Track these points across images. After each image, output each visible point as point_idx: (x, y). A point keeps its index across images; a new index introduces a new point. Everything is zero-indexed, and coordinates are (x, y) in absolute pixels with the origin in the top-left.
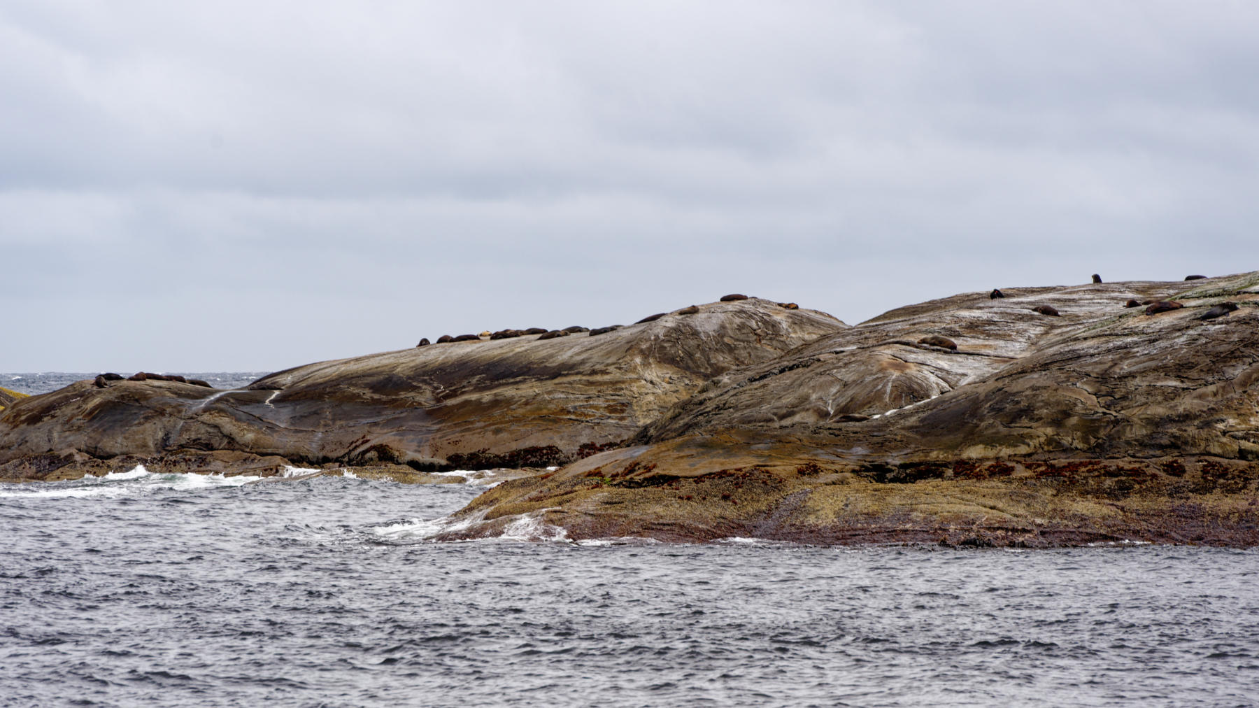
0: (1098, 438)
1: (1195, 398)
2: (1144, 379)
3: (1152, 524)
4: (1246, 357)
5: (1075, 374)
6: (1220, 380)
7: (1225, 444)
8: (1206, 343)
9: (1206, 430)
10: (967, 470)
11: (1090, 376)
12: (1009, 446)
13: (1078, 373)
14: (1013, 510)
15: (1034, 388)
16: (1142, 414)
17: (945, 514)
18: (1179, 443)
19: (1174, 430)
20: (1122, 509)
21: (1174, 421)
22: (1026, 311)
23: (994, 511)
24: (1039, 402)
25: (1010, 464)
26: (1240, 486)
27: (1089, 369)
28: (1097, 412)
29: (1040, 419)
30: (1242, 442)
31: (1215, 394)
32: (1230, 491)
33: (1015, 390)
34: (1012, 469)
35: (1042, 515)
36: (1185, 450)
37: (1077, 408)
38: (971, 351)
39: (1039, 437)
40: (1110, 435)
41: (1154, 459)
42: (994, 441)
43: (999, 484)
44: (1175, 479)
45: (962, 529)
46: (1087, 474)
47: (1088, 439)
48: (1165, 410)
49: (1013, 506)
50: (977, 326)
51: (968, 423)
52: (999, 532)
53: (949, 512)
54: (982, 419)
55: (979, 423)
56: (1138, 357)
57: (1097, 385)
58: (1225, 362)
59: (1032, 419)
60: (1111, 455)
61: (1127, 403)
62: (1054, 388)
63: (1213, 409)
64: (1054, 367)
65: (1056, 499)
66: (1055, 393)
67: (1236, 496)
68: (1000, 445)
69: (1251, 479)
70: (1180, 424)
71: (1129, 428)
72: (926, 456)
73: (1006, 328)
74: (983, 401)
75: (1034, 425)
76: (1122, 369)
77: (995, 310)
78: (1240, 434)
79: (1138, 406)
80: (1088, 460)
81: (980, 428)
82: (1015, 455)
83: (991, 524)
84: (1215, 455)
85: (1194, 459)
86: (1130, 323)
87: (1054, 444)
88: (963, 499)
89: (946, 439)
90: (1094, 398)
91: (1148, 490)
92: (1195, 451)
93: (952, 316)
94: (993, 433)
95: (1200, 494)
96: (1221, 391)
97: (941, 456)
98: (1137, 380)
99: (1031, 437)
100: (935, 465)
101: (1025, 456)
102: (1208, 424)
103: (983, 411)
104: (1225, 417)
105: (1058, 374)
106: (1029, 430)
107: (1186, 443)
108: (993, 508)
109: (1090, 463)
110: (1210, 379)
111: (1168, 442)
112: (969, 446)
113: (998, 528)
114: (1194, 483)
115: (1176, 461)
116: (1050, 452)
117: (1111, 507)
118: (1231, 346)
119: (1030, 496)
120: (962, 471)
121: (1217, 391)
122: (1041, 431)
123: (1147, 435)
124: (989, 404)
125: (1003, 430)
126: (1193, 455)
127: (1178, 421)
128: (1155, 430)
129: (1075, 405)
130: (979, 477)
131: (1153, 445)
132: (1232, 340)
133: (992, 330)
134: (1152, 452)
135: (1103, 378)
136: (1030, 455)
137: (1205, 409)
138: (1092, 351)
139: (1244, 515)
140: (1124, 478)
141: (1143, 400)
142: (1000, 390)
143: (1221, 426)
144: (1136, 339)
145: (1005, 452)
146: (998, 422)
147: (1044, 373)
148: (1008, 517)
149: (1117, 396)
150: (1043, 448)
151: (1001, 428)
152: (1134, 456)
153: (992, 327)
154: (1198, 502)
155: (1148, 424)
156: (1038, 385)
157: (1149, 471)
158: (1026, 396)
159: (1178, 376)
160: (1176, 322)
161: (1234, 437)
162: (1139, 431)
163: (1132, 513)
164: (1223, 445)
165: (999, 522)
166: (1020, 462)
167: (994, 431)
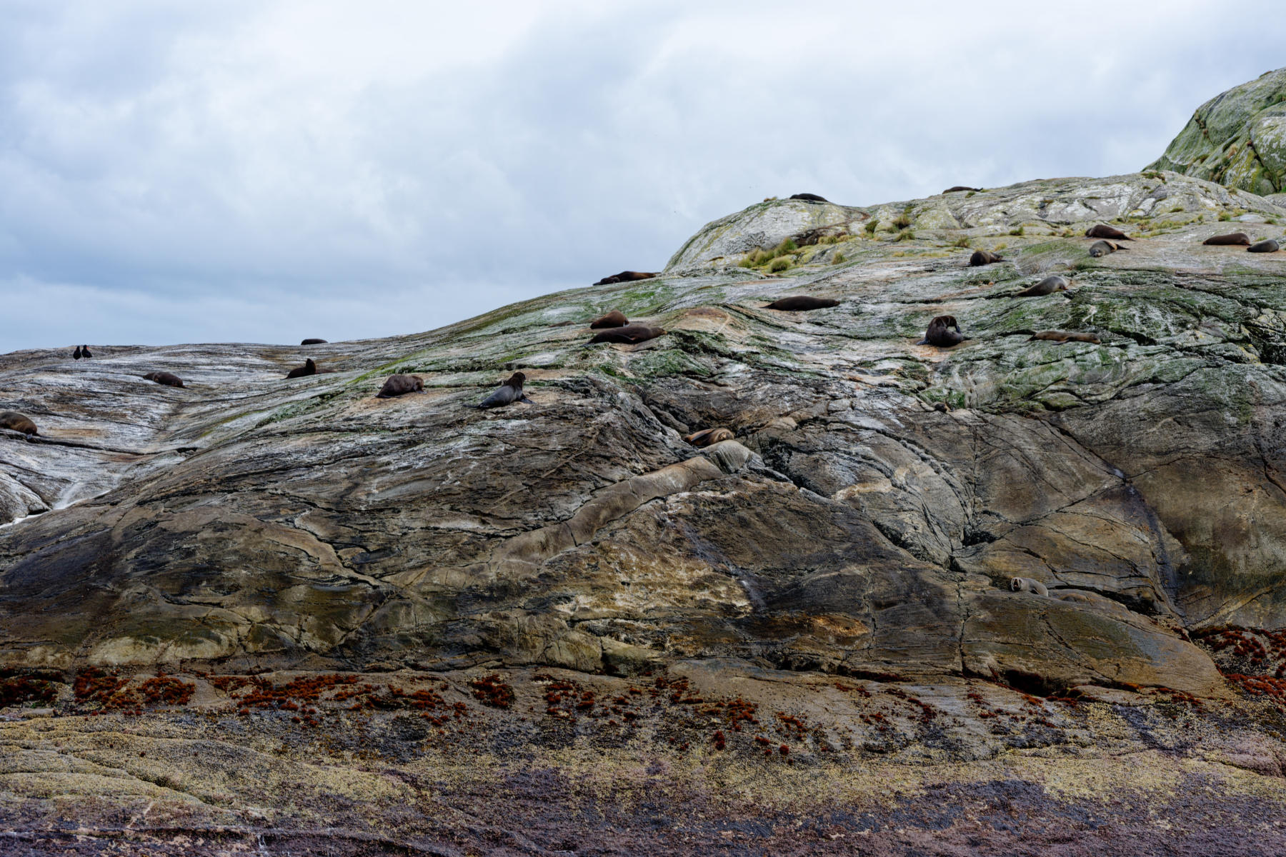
0: (349, 630)
1: (513, 553)
2: (414, 514)
3: (473, 815)
4: (584, 480)
5: (286, 501)
6: (546, 520)
7: (578, 644)
8: (507, 452)
9: (542, 617)
10: (101, 688)
11: (314, 505)
12: (182, 641)
13: (294, 499)
14: (202, 787)
15: (218, 527)
16: (427, 584)
17: (67, 797)
18: (497, 641)
19: (484, 616)
20: (413, 782)
21: (483, 598)
22: (135, 379)
23: (165, 790)
24: (229, 553)
25: (187, 680)
26: (622, 731)
27: (310, 492)
28: (339, 578)
29: (236, 588)
30: (607, 639)
31: (544, 547)
32: (605, 742)
33: (181, 528)
34: (190, 689)
35: (263, 800)
36: (509, 656)
37: (302, 568)
38: (70, 440)
39: (236, 624)
40: (370, 625)
41: (453, 673)
42: (152, 631)
43: (170, 727)
44: (498, 714)
45: (103, 834)
46: (336, 705)
47: (330, 631)
48: (463, 576)
49: (202, 777)
50: (71, 399)
51: (97, 589)
52: (178, 840)
53: (73, 792)
54: (123, 582)
55: (118, 590)
56: (392, 472)
57: (332, 524)
58: (550, 487)
59: (219, 587)
60: (374, 663)
61: (392, 562)
62: (255, 526)
63: (547, 576)
64: (246, 486)
65: (284, 760)
66: (256, 538)
67: (620, 753)
68: (164, 639)
69: (639, 717)
70: (495, 605)
71: (403, 611)
72: (21, 658)
73: (115, 404)
74: (121, 544)
75: (227, 600)
76: (369, 494)
77: (90, 375)
78: (600, 625)
79: (414, 568)
80: (333, 673)
81: (121, 601)
82: (194, 660)
83: (161, 821)
84: (563, 666)
85: (527, 673)
86: (352, 409)
87: (266, 640)
88: (100, 762)
89: (59, 621)
90: (330, 548)
91: (454, 739)
92: (527, 657)
93: (31, 382)
94: (148, 614)
95: (552, 747)
96: (552, 541)
97: (50, 658)
98: (403, 515)
99: (223, 625)
100: (38, 675)
101: (211, 662)
102: (542, 606)
103: (124, 568)
104: (570, 592)
105: (256, 499)
106: (218, 610)
107: (509, 642)
108: (161, 782)
109: (338, 680)
110: (531, 518)
111: (477, 641)
112: (104, 638)
113: (178, 832)
114: (536, 724)
115: (495, 678)
116: (260, 655)
117: (391, 778)
118: (552, 460)
119: (230, 755)
120: (92, 691)
121: (547, 541)
122: (239, 613)
123: (436, 626)
124: (134, 553)
125: (169, 610)
126: (524, 666)
127: (490, 599)
128: (450, 615)
129: (297, 562)
130: (128, 707)
131: (449, 645)
132: (550, 447)
133: (95, 406)
134: (448, 659)
135: (340, 510)
136: (221, 660)
137: (534, 576)
138: (306, 458)
139: (643, 794)
140: (406, 714)
141: (423, 557)
142: (151, 525)
143: (564, 608)
144: (375, 438)
145: (174, 653)
146: (155, 592)
147: (229, 496)
148: (193, 802)
149: (372, 548)
150: (245, 648)
151: (162, 603)
152: (415, 667)
153: (94, 401)
154: (551, 767)
155: (436, 603)
156: (223, 520)
157: (451, 698)
158: (204, 541)
159: (475, 512)
160: (433, 411)
161: (590, 630)
162: (420, 618)
163: (431, 790)
164: (574, 647)
165: (177, 816)
166: (204, 675)
167: (150, 609)
